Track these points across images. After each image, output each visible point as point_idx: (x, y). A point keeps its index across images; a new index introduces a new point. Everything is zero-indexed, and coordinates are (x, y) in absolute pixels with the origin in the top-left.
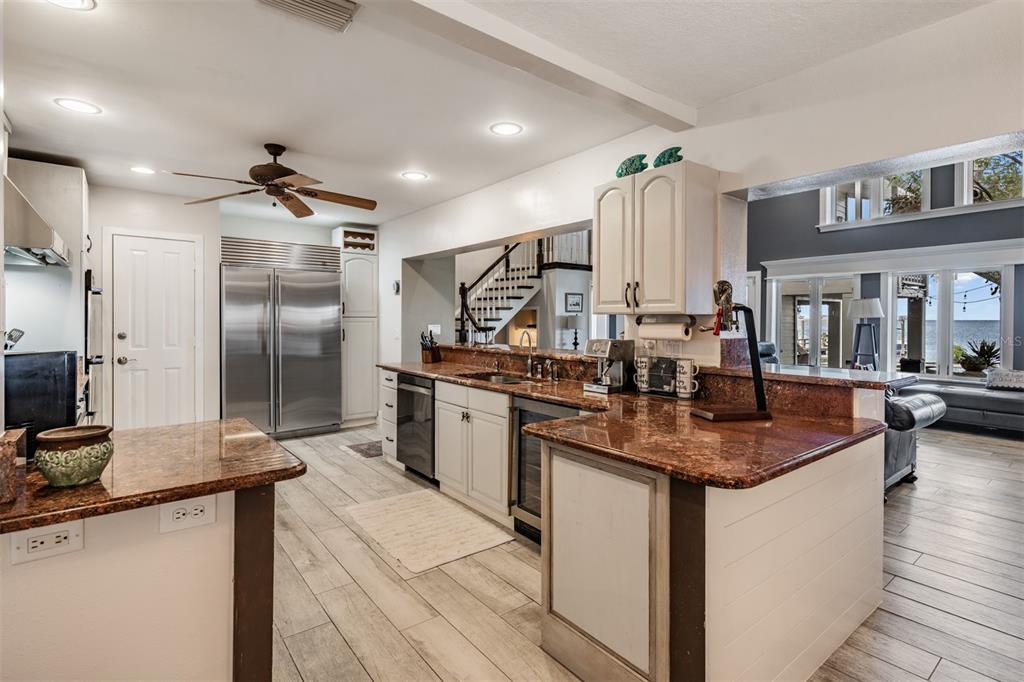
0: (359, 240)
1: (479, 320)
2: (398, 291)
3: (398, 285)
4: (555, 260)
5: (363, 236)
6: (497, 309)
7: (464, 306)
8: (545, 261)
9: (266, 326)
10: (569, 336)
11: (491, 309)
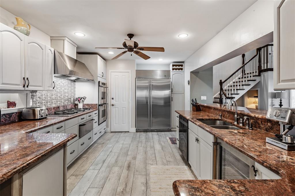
0: (178, 67)
1: (228, 94)
2: (189, 84)
3: (189, 81)
4: (268, 67)
5: (179, 66)
6: (237, 90)
7: (221, 89)
8: (263, 68)
9: (148, 96)
10: (277, 102)
11: (234, 90)
